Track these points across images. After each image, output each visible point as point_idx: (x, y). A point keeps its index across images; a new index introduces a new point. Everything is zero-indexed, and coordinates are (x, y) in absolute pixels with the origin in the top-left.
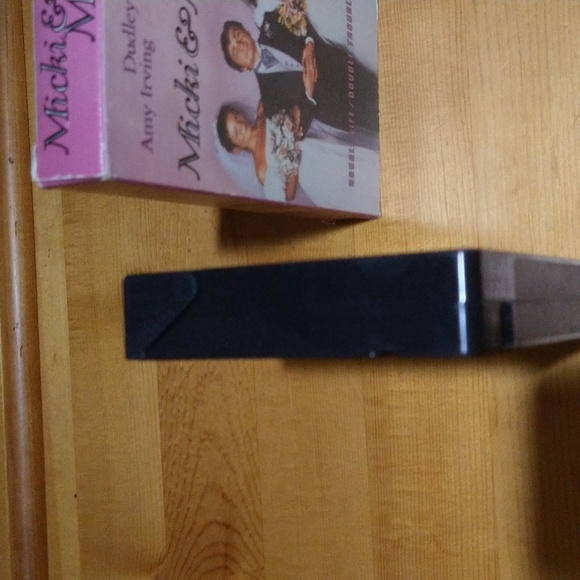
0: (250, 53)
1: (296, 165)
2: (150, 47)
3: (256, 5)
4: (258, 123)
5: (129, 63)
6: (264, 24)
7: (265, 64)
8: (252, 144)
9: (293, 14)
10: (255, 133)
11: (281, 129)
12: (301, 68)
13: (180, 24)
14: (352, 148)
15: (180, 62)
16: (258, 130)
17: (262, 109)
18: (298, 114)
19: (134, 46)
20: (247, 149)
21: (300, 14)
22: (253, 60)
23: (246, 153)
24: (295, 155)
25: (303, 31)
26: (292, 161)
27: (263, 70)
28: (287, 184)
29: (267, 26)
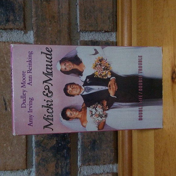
0: (79, 90)
1: (104, 119)
2: (31, 99)
3: (82, 75)
4: (83, 109)
5: (23, 105)
6: (86, 80)
7: (86, 91)
8: (80, 116)
9: (103, 72)
10: (81, 112)
11: (95, 109)
12: (107, 88)
13: (45, 90)
14: (141, 107)
15: (45, 100)
16: (83, 112)
17: (84, 105)
18: (105, 103)
19: (25, 101)
20: (77, 118)
21: (107, 72)
22: (80, 92)
23: (76, 119)
24: (103, 116)
25: (109, 76)
26: (102, 118)
27: (85, 93)
28: (99, 125)
29: (88, 80)
